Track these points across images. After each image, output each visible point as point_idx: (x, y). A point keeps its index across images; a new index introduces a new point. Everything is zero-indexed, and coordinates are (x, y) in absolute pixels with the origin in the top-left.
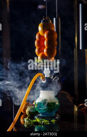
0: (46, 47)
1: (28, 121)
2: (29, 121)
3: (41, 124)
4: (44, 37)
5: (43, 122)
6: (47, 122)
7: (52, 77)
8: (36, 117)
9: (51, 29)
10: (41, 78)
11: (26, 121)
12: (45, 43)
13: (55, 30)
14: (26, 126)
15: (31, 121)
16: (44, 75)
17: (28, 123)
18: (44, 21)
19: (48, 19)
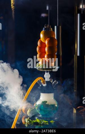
0: (47, 53)
1: (28, 121)
2: (30, 121)
3: (41, 125)
4: (45, 43)
5: (42, 122)
6: (47, 123)
7: (52, 81)
8: (36, 118)
9: (52, 36)
10: (42, 82)
11: (27, 121)
12: (46, 49)
13: (56, 38)
14: (26, 125)
15: (31, 121)
16: (44, 79)
17: (28, 123)
18: (46, 29)
19: (49, 27)
